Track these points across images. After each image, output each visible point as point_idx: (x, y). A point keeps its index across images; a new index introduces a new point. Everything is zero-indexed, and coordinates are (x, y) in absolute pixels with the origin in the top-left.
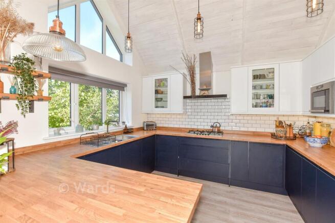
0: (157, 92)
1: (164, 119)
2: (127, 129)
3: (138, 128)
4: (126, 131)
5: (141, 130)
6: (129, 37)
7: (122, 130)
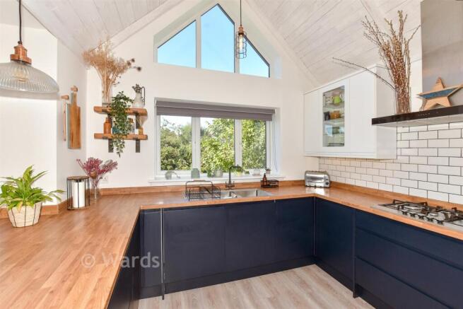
0: (328, 116)
1: (338, 168)
2: (267, 181)
3: (295, 181)
4: (265, 184)
5: (300, 185)
6: (241, 34)
7: (259, 181)
